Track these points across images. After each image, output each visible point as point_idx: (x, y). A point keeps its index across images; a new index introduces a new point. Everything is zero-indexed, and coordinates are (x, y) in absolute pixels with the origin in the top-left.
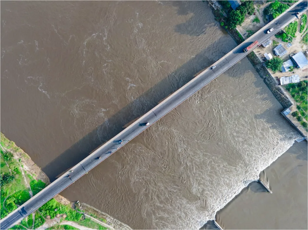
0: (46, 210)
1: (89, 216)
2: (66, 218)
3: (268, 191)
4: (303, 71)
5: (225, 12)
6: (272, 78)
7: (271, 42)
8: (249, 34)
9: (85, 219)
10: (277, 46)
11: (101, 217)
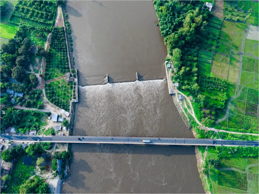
0: (204, 135)
1: (188, 119)
2: (198, 126)
3: (108, 76)
4: (57, 112)
5: (66, 162)
6: (70, 118)
7: (59, 134)
8: (64, 144)
9: (190, 119)
10: (58, 130)
11: (183, 115)
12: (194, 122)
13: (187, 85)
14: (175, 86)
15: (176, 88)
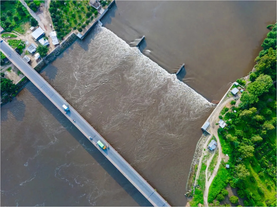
1: (196, 180)
2: (201, 203)
3: (143, 39)
4: (46, 30)
6: (55, 50)
7: (26, 56)
8: (20, 74)
9: (199, 185)
10: (29, 52)
11: (194, 170)
12: (200, 195)
13: (236, 137)
14: (217, 124)
15: (217, 127)
